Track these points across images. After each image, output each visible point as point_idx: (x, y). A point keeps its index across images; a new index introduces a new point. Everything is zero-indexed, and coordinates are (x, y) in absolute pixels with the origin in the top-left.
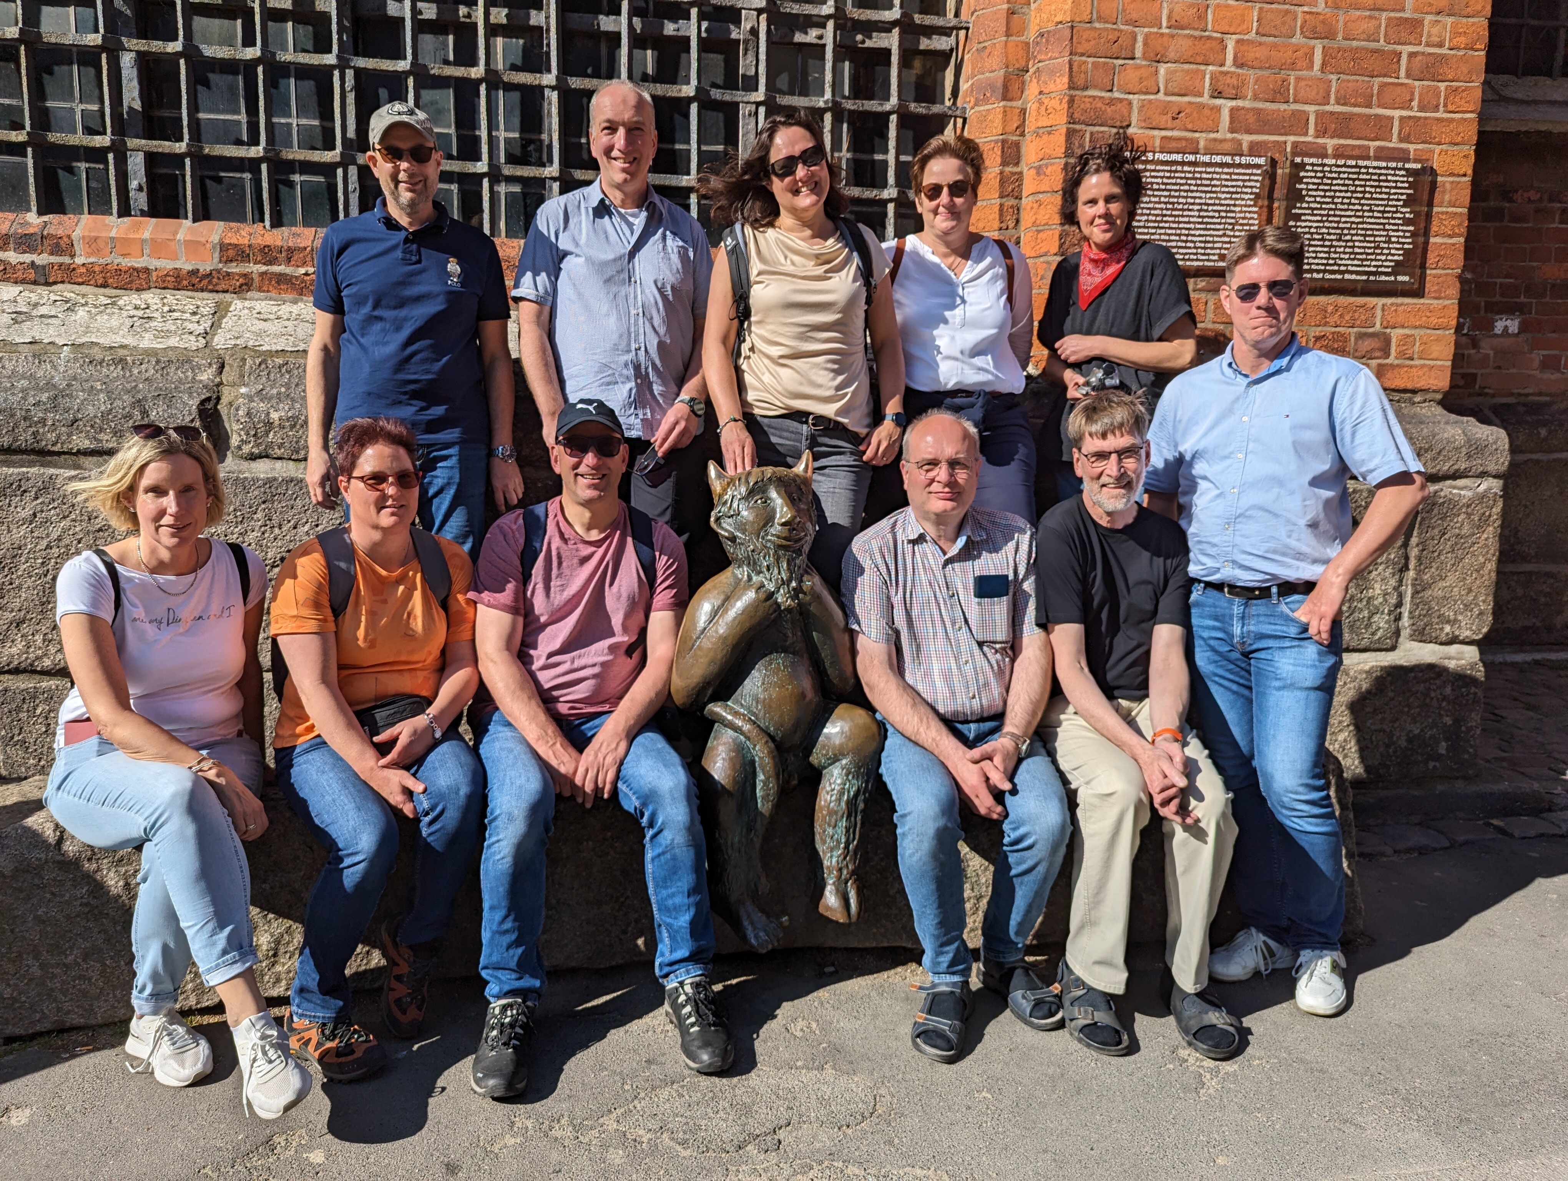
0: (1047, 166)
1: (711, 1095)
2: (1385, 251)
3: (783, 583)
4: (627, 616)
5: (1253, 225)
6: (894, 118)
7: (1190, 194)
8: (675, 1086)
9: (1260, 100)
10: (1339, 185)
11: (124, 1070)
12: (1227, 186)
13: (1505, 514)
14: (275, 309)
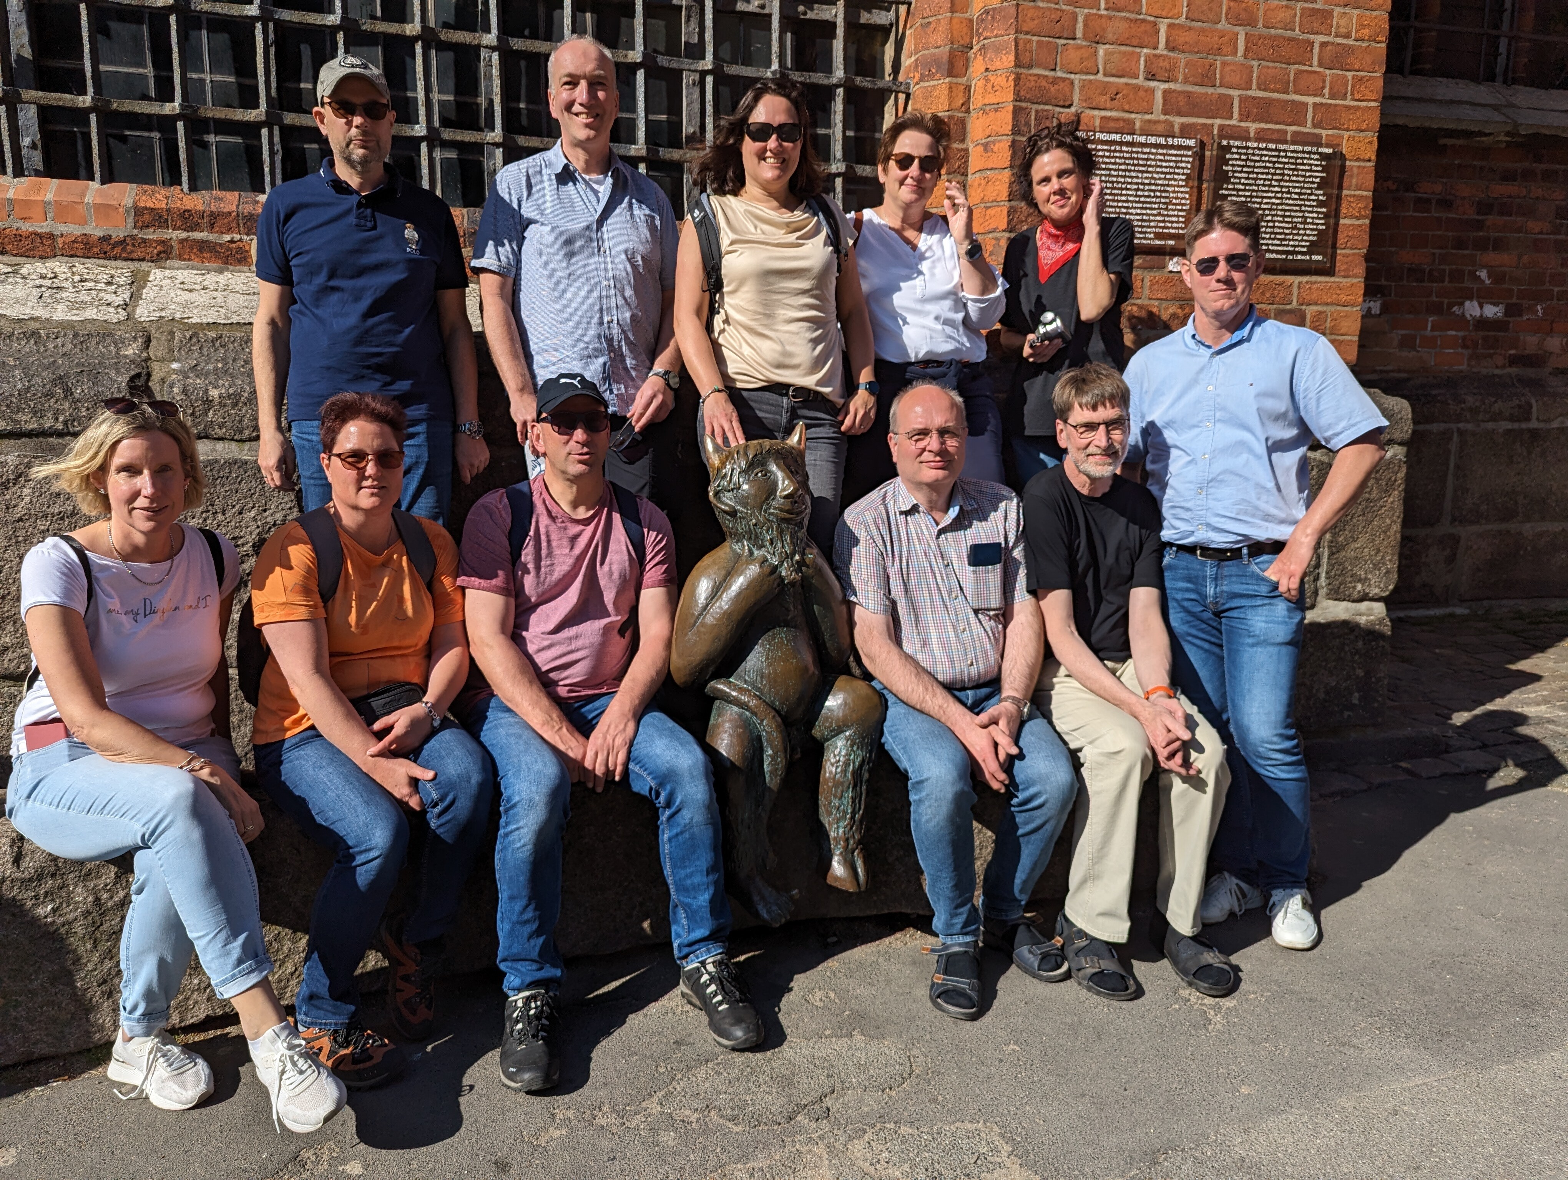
0: (994, 143)
1: (749, 1069)
2: (1302, 232)
3: (787, 557)
4: (618, 594)
5: (1185, 205)
6: (840, 91)
7: (1128, 174)
8: (710, 1065)
9: (1191, 83)
10: (1261, 167)
11: (114, 1098)
12: (1161, 167)
13: (1408, 478)
14: (199, 279)
